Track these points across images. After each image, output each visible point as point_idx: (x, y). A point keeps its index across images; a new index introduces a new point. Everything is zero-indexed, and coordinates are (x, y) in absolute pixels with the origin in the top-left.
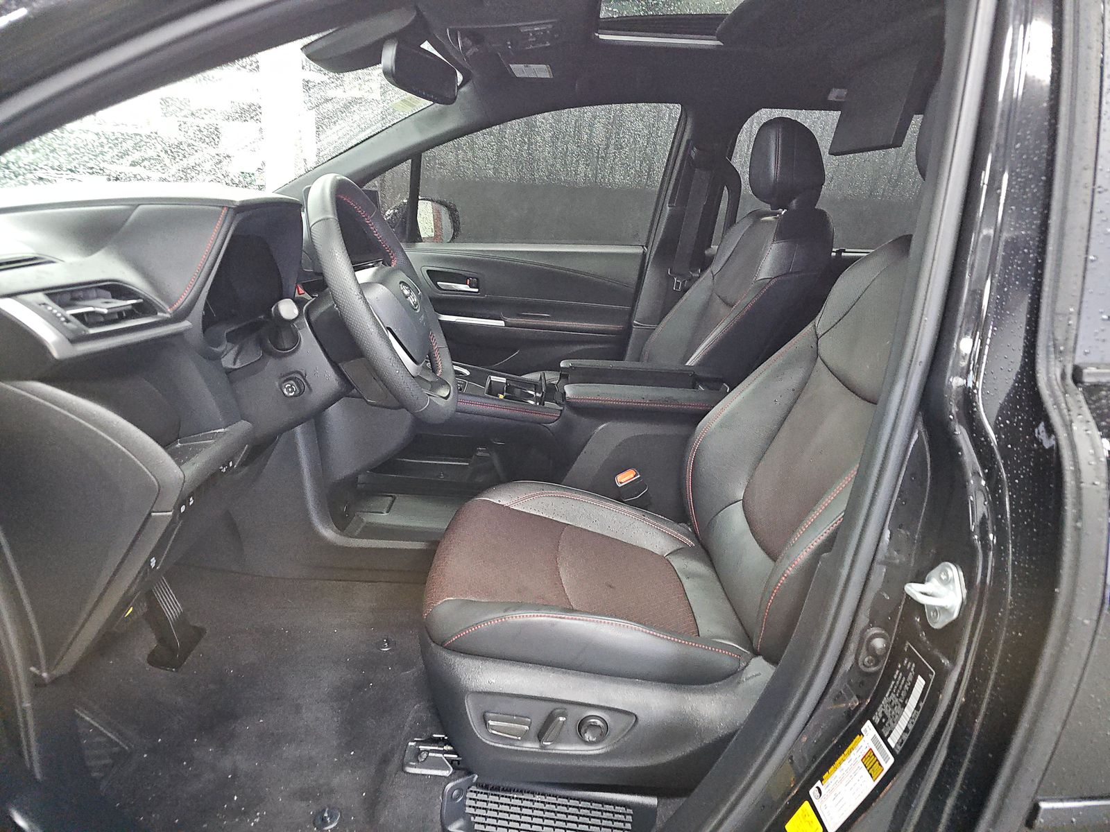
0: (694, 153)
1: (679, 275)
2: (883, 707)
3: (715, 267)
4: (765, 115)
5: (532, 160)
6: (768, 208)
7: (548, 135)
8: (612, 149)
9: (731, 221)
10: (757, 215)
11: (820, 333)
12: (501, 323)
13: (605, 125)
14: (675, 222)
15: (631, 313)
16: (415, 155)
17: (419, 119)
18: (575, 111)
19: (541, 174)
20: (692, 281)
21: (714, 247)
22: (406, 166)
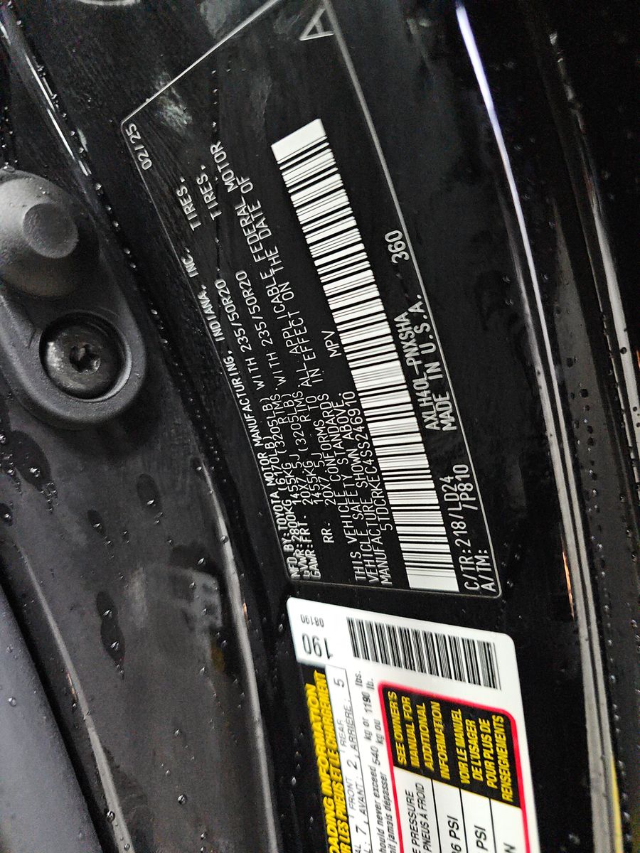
2: (285, 496)
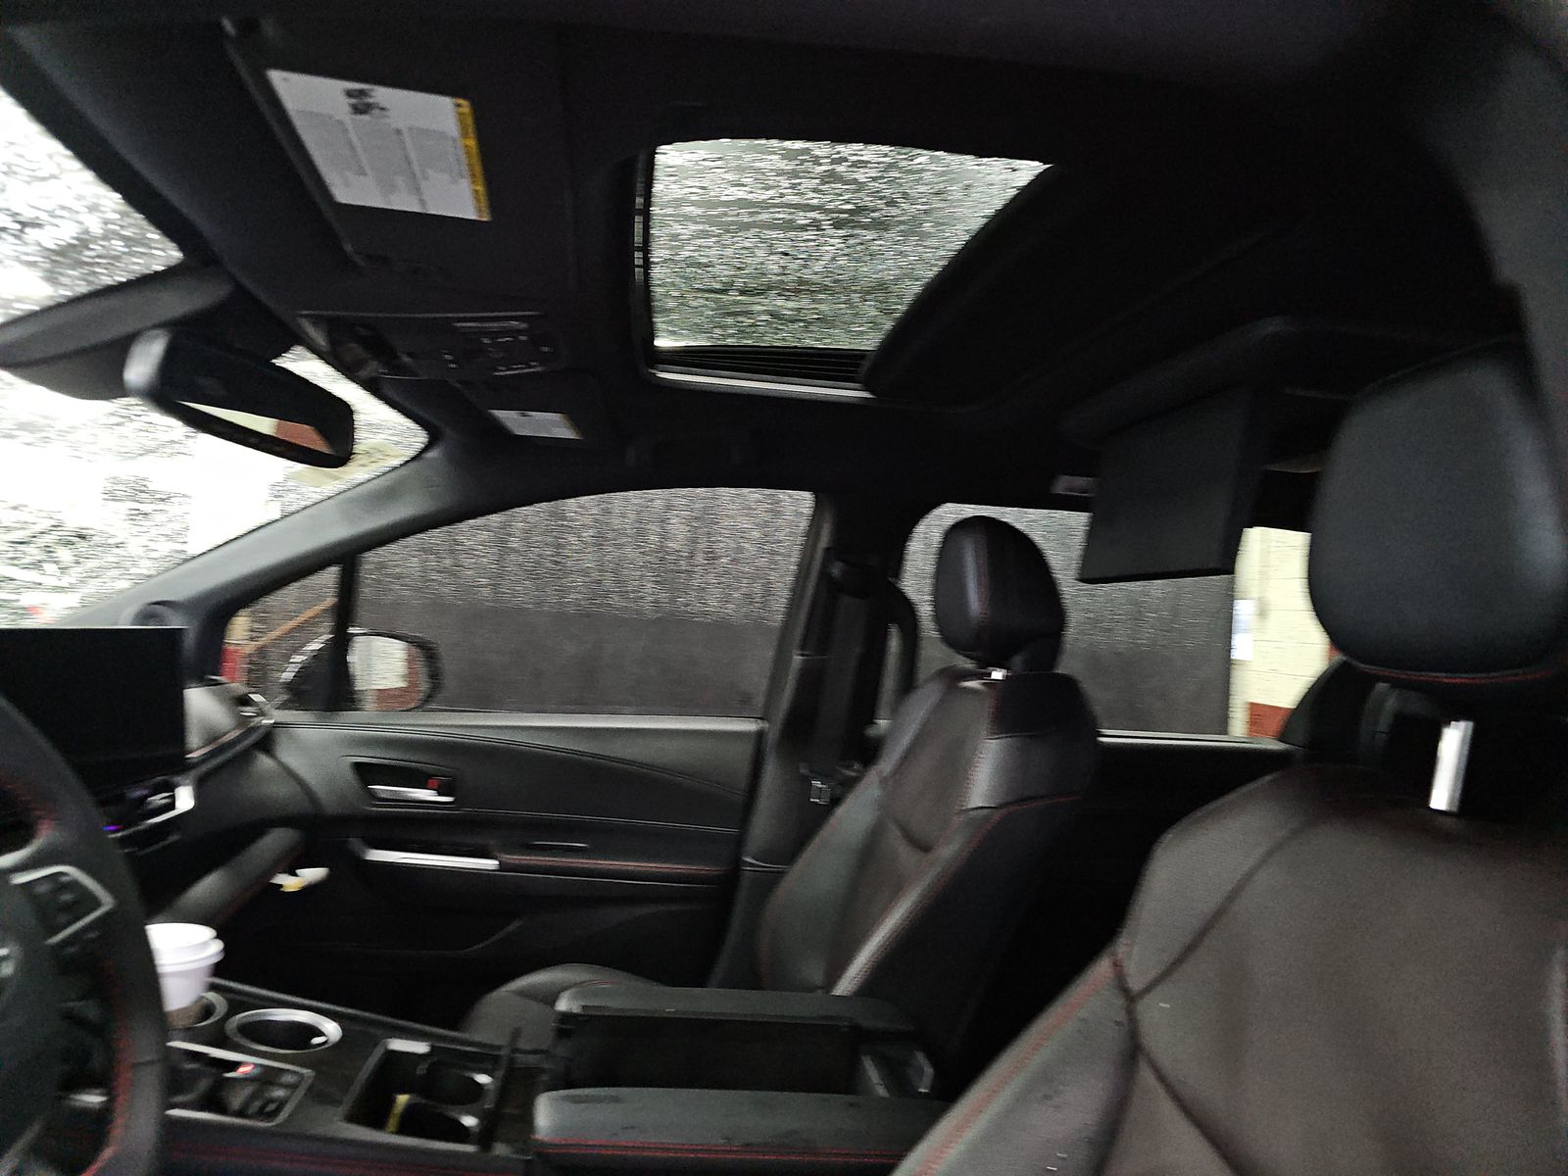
0: (836, 570)
1: (824, 776)
3: (886, 765)
4: (950, 513)
5: (560, 570)
6: (968, 665)
7: (587, 534)
8: (700, 558)
9: (908, 683)
10: (952, 677)
11: (1135, 984)
12: (489, 864)
13: (688, 521)
14: (811, 682)
15: (739, 842)
16: (346, 557)
17: (351, 500)
18: (634, 497)
19: (576, 596)
20: (849, 784)
21: (883, 723)
22: (330, 576)
